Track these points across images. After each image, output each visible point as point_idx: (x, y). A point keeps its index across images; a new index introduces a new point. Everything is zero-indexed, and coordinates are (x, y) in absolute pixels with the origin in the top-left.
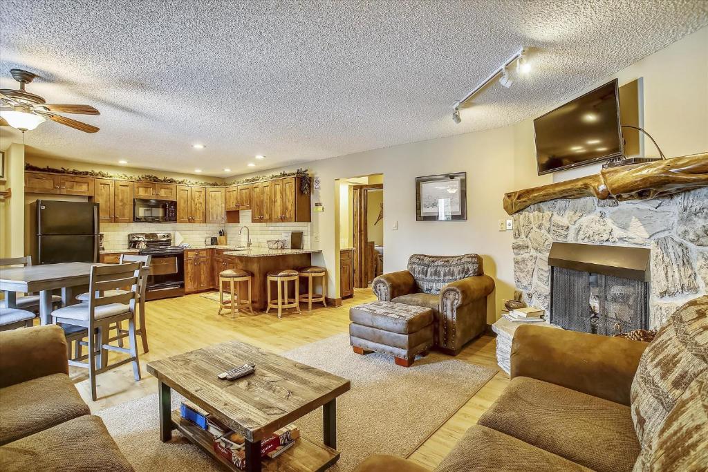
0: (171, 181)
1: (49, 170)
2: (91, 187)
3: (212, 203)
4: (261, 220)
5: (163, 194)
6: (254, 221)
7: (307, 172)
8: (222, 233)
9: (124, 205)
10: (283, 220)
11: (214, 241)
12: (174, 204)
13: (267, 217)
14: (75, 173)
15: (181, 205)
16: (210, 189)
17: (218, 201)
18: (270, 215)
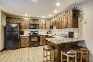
0: (38, 20)
1: (13, 18)
2: (21, 21)
3: (47, 24)
4: (58, 28)
5: (36, 22)
6: (56, 28)
7: (77, 8)
8: (49, 31)
9: (27, 25)
10: (66, 27)
11: (47, 33)
12: (38, 25)
13: (60, 27)
14: (18, 18)
15: (40, 25)
16: (46, 21)
17: (48, 24)
18: (62, 26)
